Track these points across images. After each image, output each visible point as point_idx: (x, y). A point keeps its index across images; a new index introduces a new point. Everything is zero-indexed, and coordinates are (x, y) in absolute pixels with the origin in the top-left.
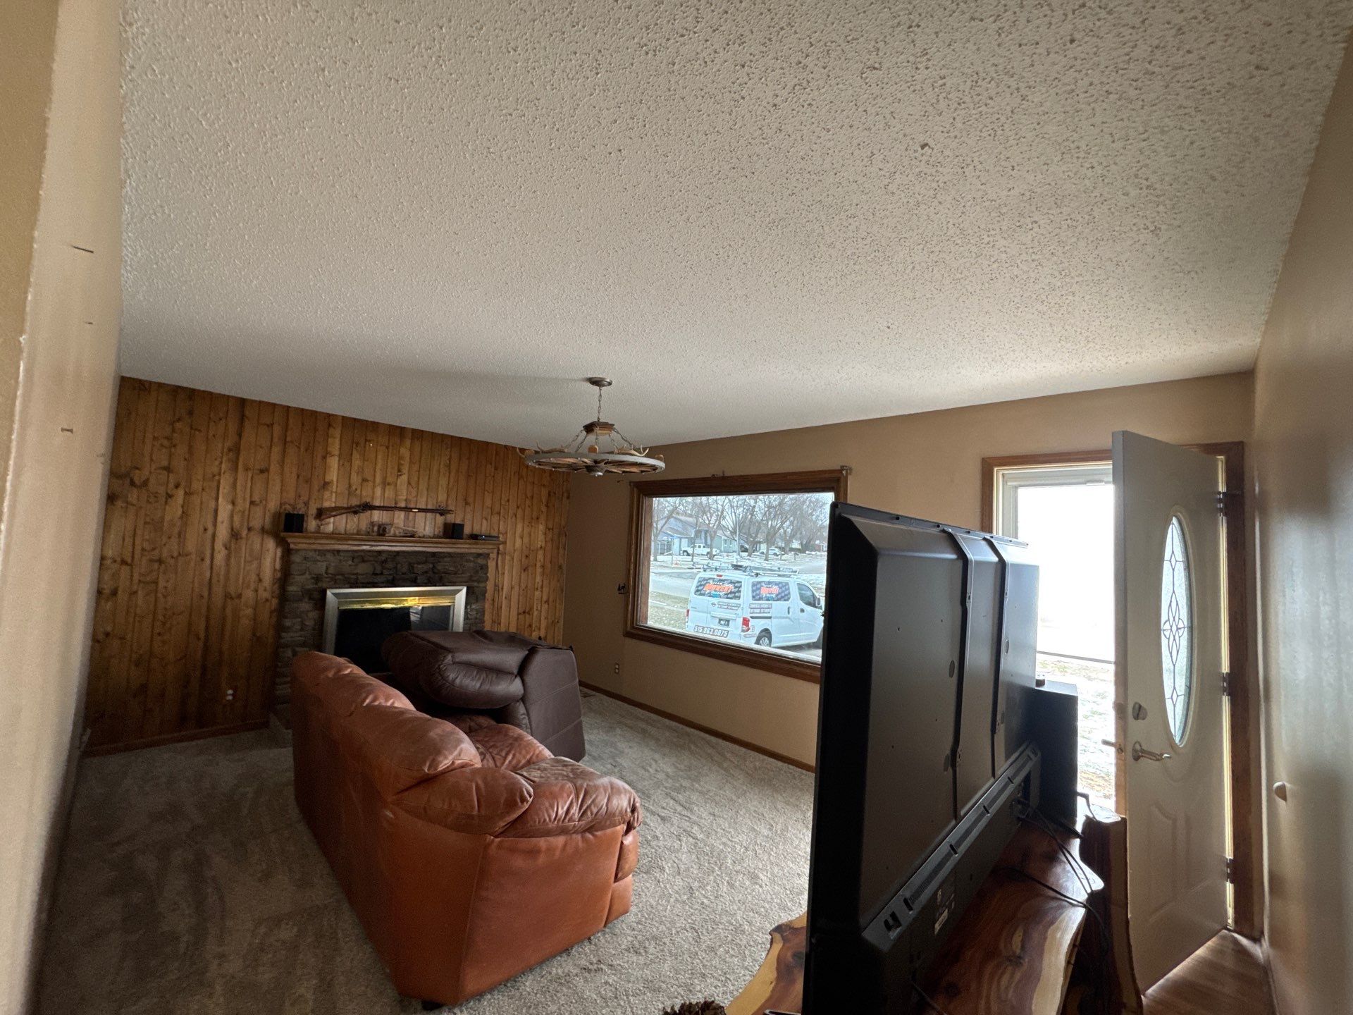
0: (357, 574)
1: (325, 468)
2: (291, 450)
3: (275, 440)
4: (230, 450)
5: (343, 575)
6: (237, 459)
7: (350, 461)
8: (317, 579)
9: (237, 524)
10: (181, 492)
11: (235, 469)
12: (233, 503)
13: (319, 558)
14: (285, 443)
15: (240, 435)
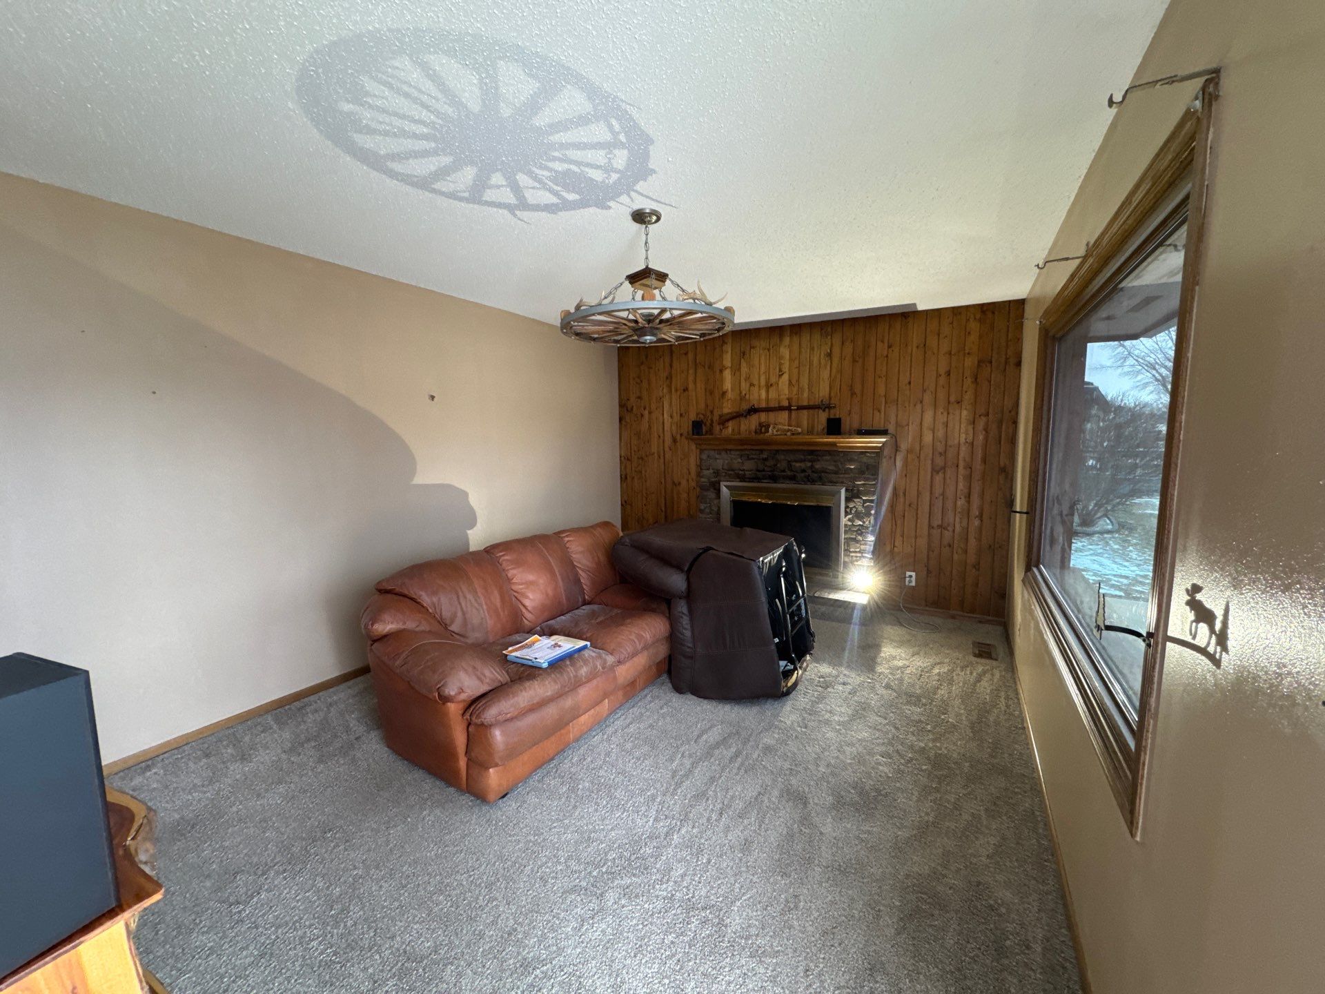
0: (744, 470)
1: (722, 380)
2: (700, 371)
3: (690, 363)
4: (667, 378)
5: (733, 470)
6: (671, 383)
7: (739, 369)
8: (717, 473)
9: (674, 432)
10: (646, 413)
11: (670, 392)
12: (671, 417)
13: (717, 456)
14: (696, 365)
15: (671, 366)
